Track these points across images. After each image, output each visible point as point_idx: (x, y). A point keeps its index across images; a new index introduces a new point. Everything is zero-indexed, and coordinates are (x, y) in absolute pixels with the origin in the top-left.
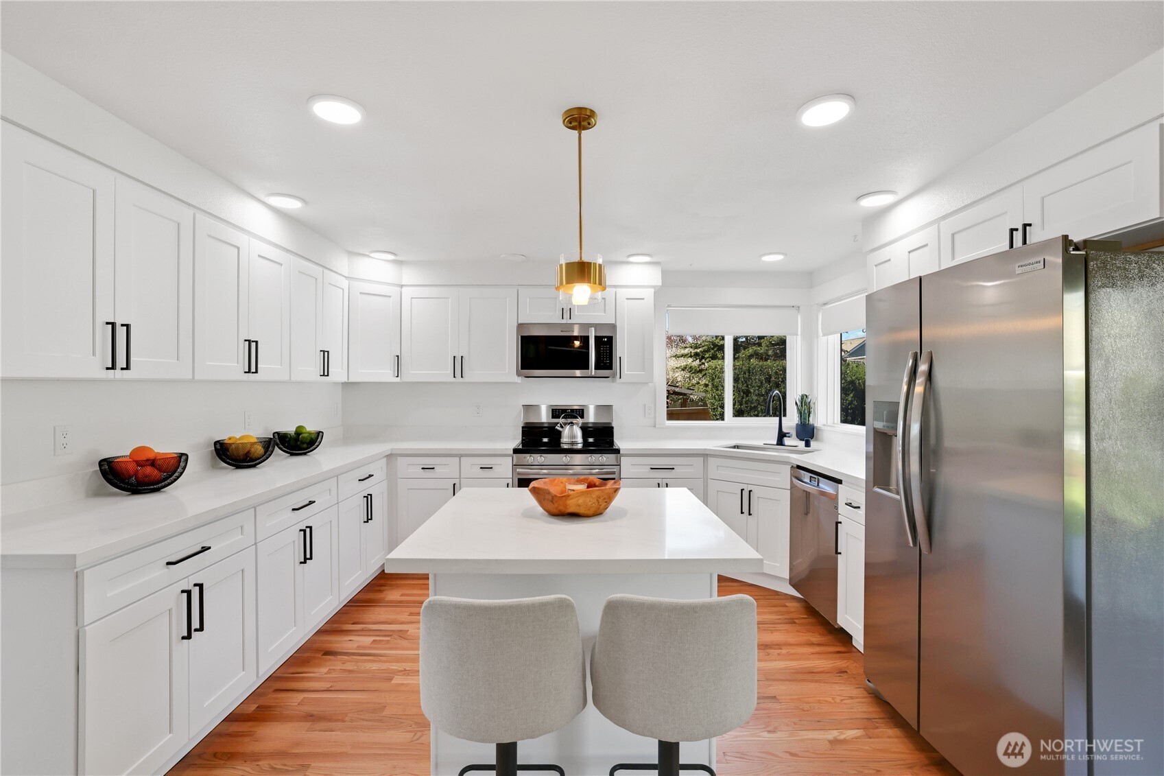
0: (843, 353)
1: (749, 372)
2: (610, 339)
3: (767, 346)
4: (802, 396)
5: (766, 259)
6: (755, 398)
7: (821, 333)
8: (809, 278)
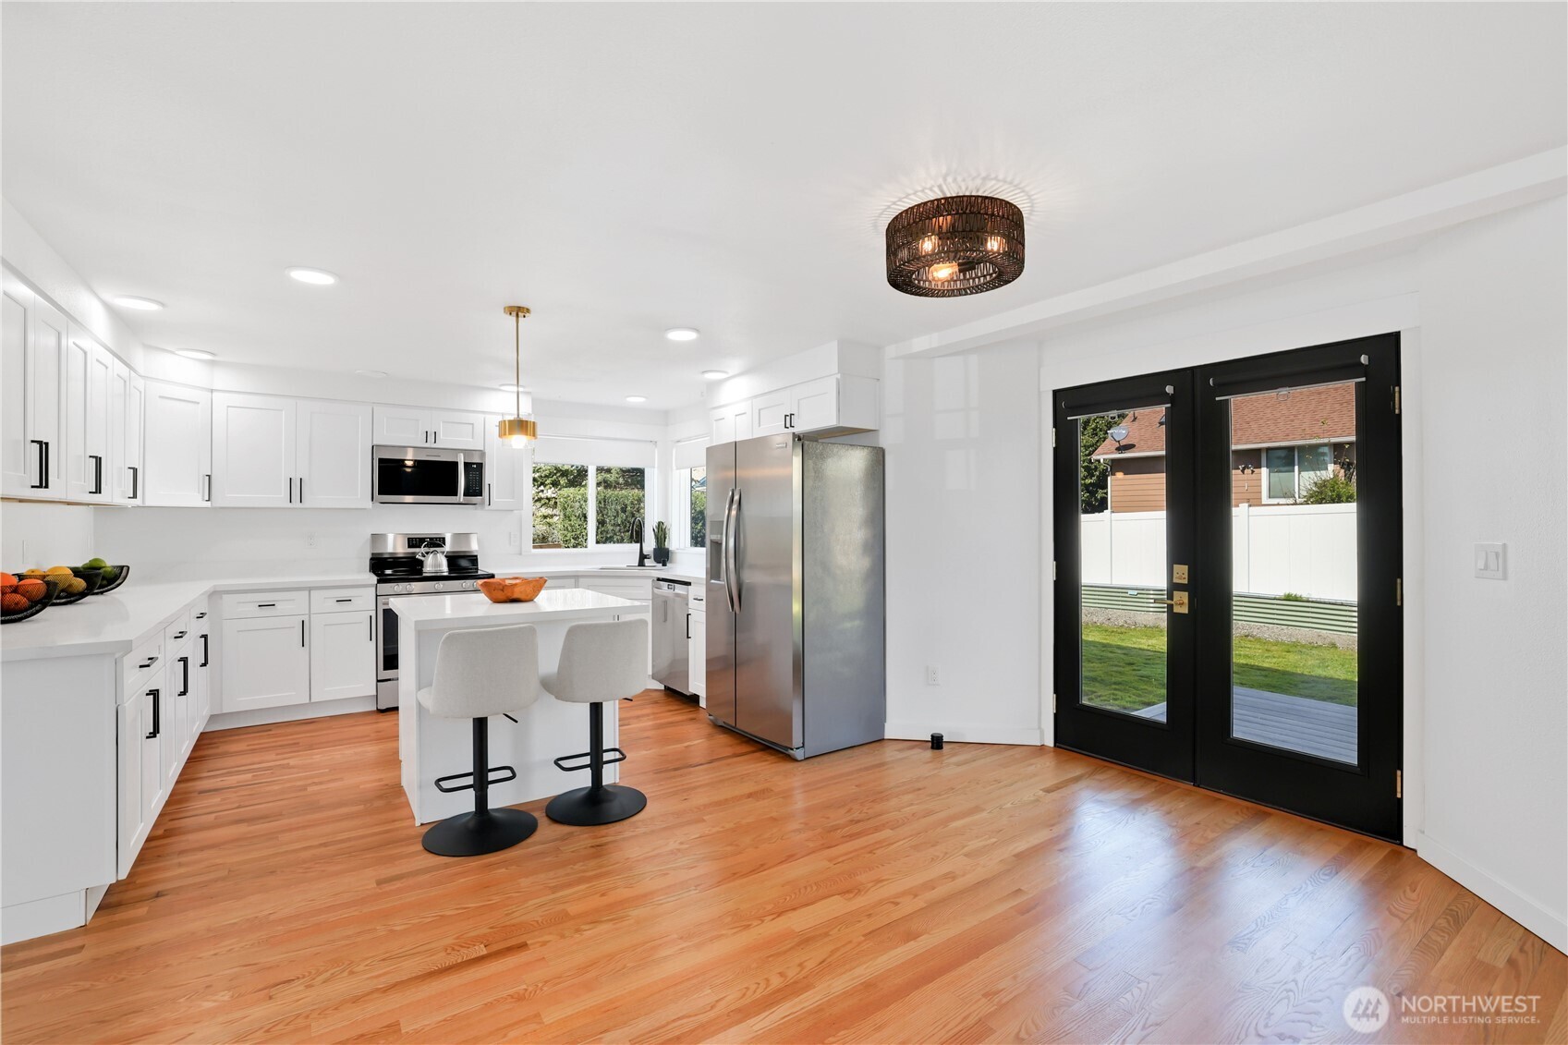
0: (694, 483)
1: (605, 501)
2: (480, 466)
3: (617, 473)
4: (659, 523)
5: (628, 399)
6: (610, 528)
7: (674, 468)
8: (665, 417)
